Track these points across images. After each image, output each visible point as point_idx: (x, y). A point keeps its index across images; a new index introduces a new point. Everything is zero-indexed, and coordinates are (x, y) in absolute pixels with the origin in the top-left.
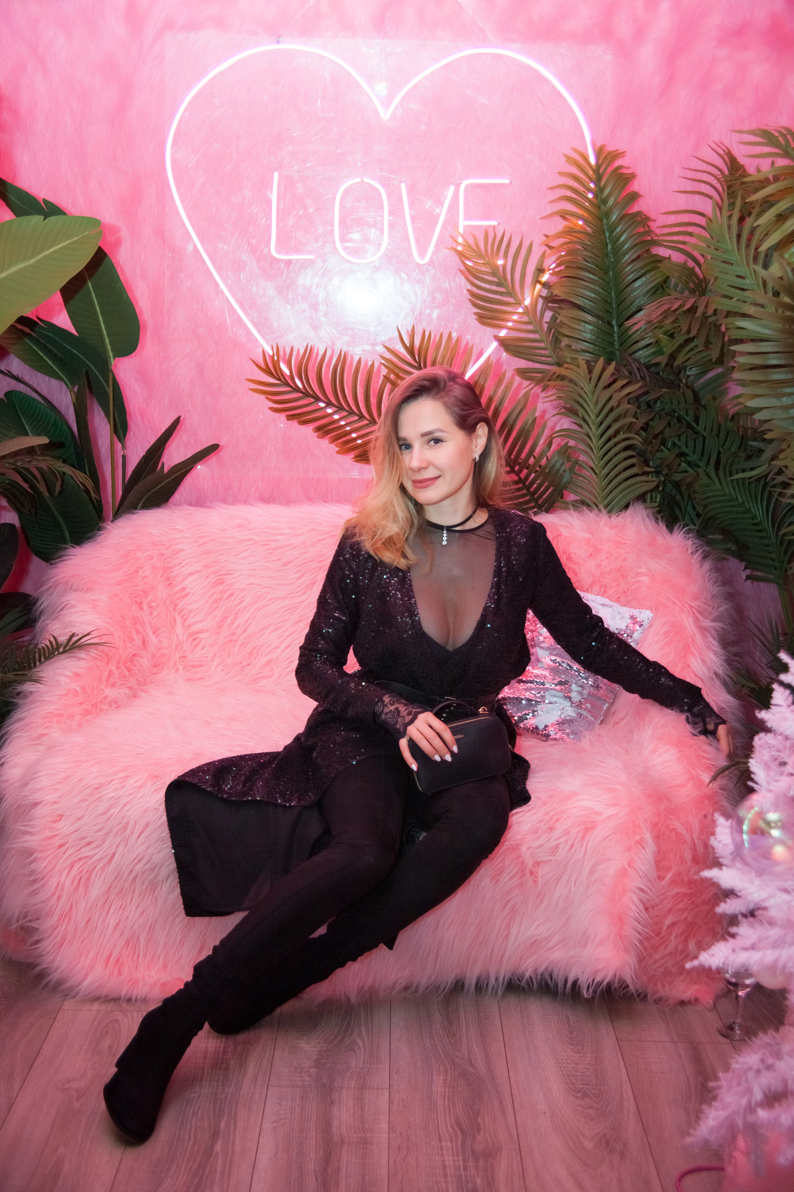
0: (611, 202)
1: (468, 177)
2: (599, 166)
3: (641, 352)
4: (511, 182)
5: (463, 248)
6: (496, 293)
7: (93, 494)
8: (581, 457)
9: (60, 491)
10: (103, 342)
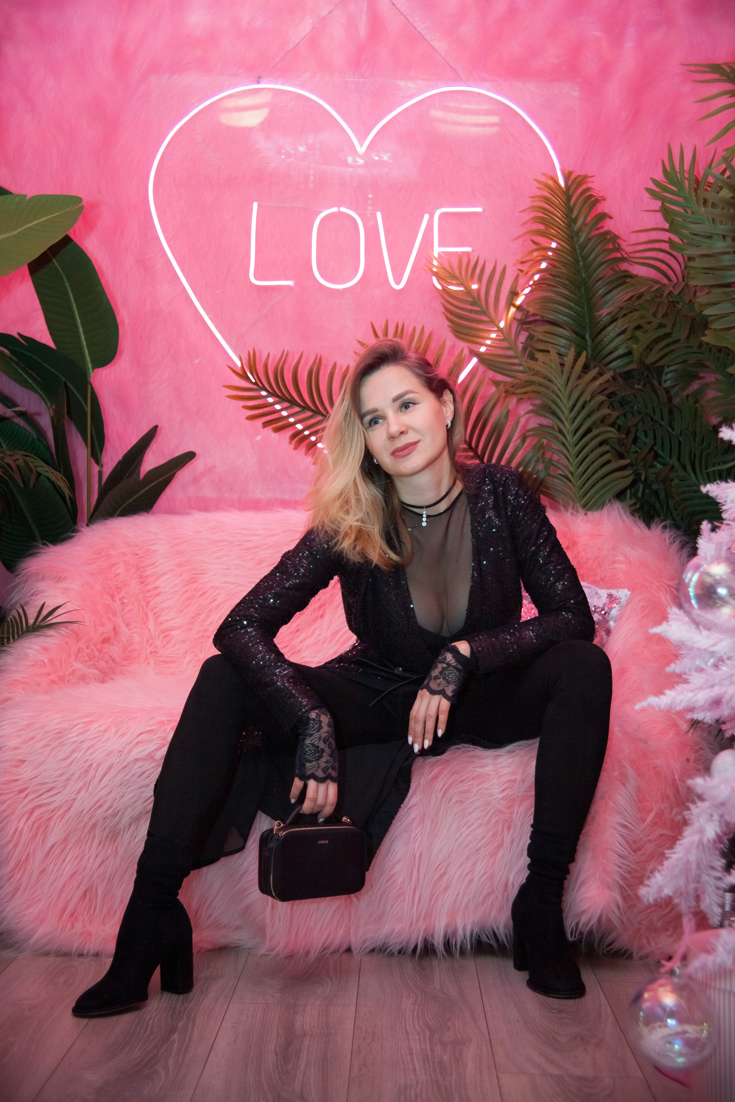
0: (580, 222)
2: (567, 187)
3: (614, 363)
4: (484, 210)
5: (438, 270)
7: (67, 492)
8: (555, 457)
9: (34, 485)
10: (82, 354)
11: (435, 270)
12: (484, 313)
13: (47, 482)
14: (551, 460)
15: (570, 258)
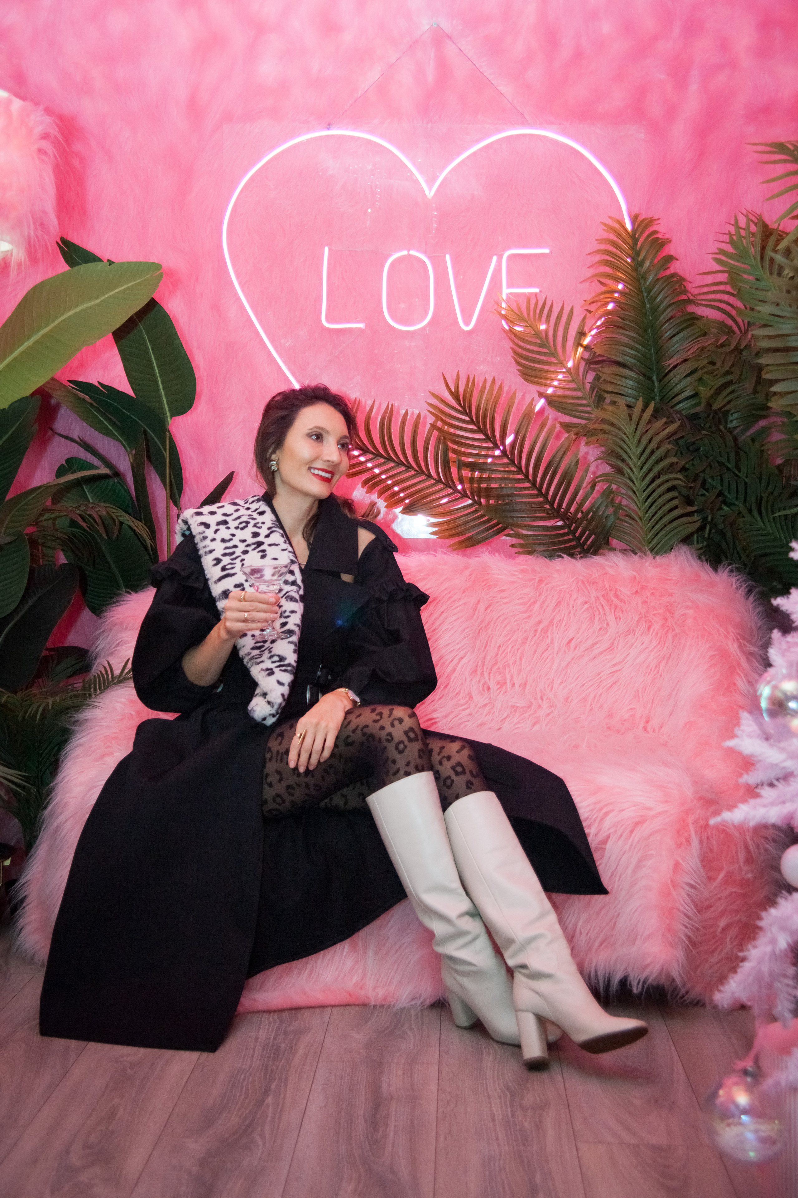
0: (647, 264)
1: (509, 248)
2: (634, 231)
3: (681, 405)
4: (551, 252)
5: (506, 312)
6: (539, 353)
7: (149, 542)
8: (625, 502)
9: (118, 536)
10: (161, 402)
11: (503, 312)
12: (552, 354)
13: (129, 531)
14: (620, 504)
15: (636, 301)
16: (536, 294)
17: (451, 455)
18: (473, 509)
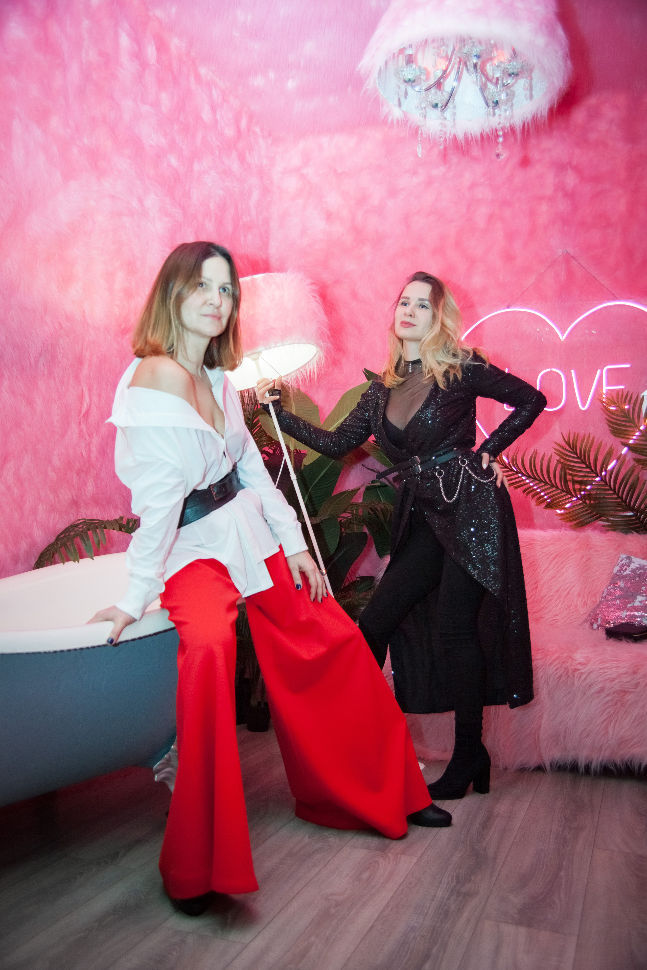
1: (607, 365)
4: (631, 367)
6: (623, 421)
11: (603, 400)
12: (630, 421)
16: (622, 389)
17: (569, 477)
18: (582, 506)
